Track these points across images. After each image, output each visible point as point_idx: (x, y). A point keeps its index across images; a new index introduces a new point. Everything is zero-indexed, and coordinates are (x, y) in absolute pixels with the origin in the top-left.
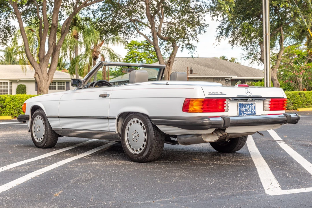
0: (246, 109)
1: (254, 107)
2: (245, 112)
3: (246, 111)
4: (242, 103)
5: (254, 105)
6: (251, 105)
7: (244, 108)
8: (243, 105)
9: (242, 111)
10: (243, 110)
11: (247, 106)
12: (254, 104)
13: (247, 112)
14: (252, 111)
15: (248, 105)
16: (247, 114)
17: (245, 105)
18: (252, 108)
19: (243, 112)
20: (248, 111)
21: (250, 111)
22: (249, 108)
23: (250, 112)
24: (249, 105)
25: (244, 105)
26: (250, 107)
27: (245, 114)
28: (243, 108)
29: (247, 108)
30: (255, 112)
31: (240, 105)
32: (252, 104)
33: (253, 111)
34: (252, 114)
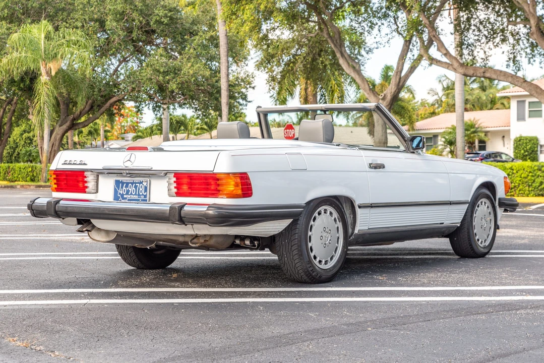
0: (128, 191)
1: (146, 188)
2: (125, 196)
3: (127, 193)
4: (120, 179)
5: (145, 184)
6: (138, 185)
7: (124, 188)
8: (123, 183)
9: (120, 194)
10: (121, 192)
11: (130, 184)
12: (145, 182)
13: (129, 196)
14: (139, 195)
15: (132, 184)
16: (129, 200)
17: (127, 184)
18: (141, 189)
19: (122, 195)
20: (131, 194)
21: (136, 194)
22: (133, 188)
23: (135, 196)
24: (136, 183)
25: (125, 183)
26: (136, 187)
27: (126, 198)
28: (122, 187)
29: (130, 190)
30: (145, 196)
31: (117, 182)
32: (141, 183)
33: (143, 195)
34: (138, 200)
